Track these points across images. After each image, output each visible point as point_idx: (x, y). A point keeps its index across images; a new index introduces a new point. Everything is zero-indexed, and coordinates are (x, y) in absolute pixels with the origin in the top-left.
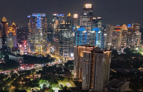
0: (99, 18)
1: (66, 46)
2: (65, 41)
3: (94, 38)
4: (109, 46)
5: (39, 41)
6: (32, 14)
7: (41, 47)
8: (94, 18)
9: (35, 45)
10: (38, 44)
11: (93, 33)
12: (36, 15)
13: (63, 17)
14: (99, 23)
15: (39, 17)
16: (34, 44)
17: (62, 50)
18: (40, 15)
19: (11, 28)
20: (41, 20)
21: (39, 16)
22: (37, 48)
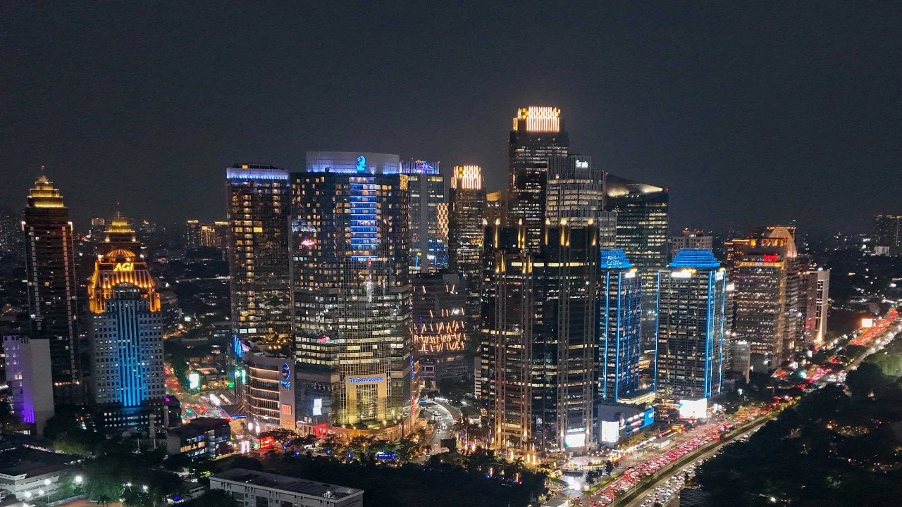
0: (648, 190)
1: (579, 378)
2: (572, 342)
3: (691, 312)
4: (742, 354)
5: (367, 348)
6: (308, 154)
7: (383, 392)
8: (617, 188)
9: (335, 378)
10: (359, 370)
11: (680, 281)
12: (337, 162)
13: (439, 180)
14: (656, 219)
15: (360, 174)
16: (329, 370)
17: (552, 404)
18: (367, 167)
19: (121, 260)
20: (379, 199)
21: (360, 168)
22: (352, 394)
